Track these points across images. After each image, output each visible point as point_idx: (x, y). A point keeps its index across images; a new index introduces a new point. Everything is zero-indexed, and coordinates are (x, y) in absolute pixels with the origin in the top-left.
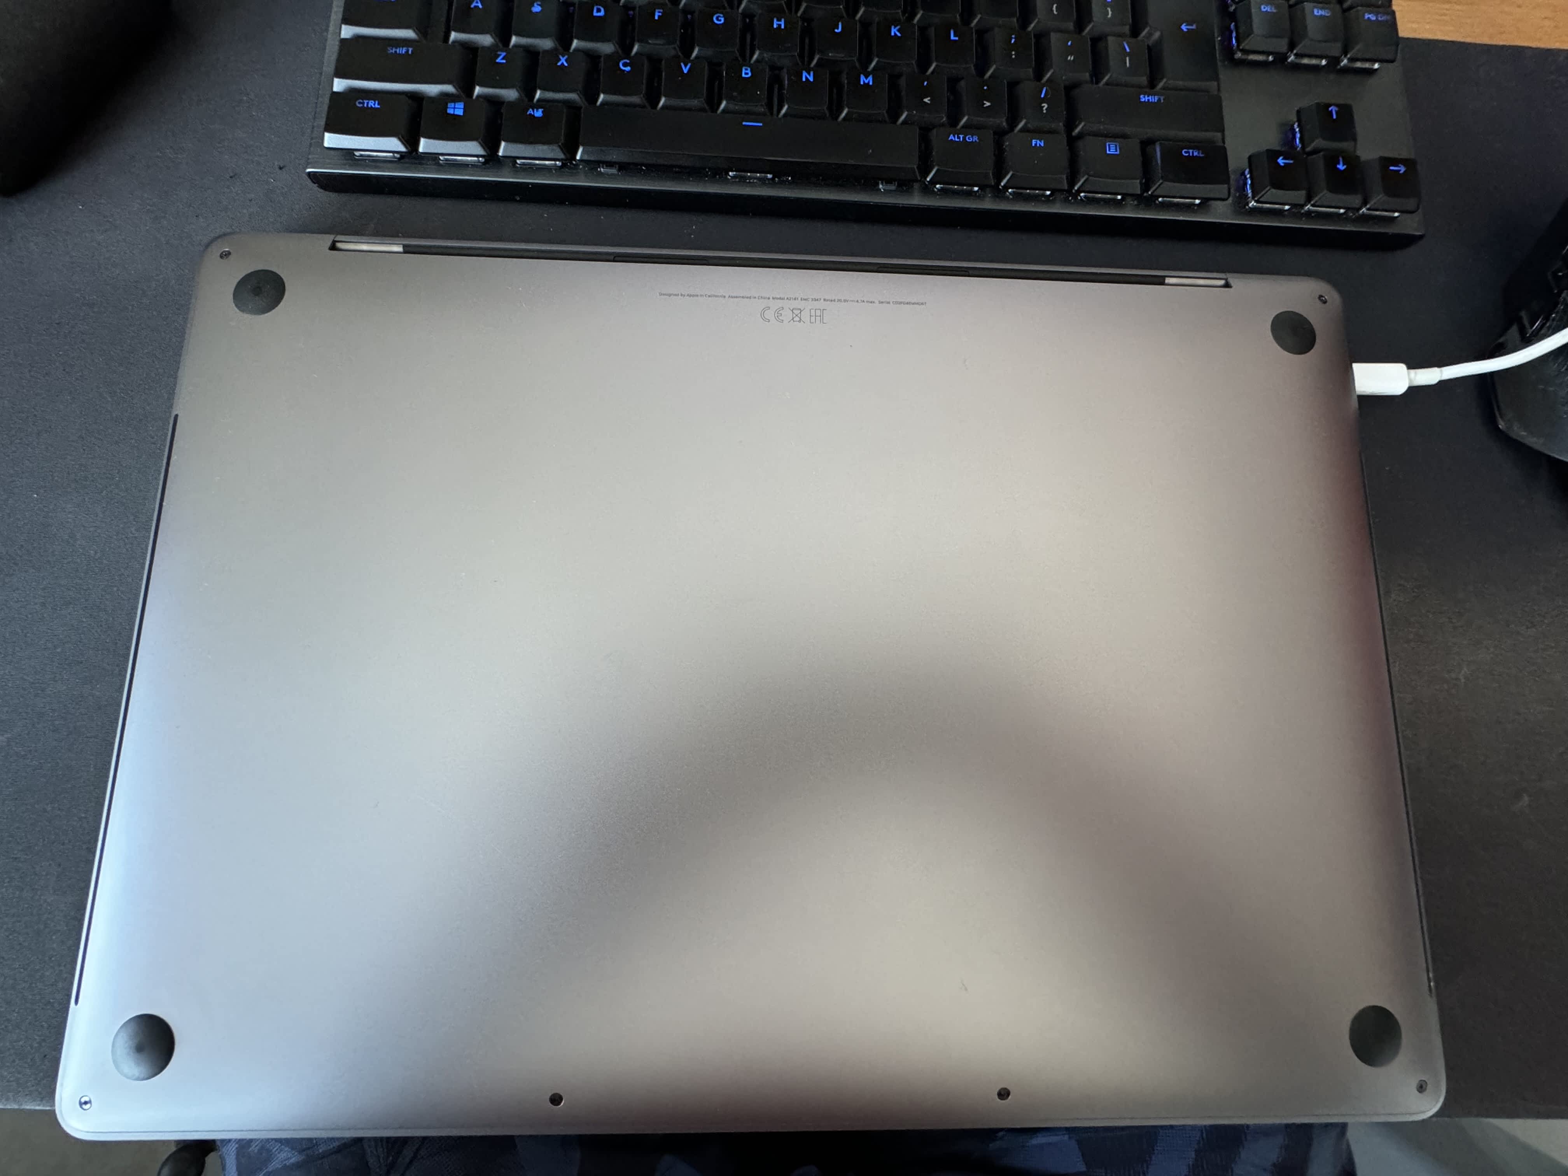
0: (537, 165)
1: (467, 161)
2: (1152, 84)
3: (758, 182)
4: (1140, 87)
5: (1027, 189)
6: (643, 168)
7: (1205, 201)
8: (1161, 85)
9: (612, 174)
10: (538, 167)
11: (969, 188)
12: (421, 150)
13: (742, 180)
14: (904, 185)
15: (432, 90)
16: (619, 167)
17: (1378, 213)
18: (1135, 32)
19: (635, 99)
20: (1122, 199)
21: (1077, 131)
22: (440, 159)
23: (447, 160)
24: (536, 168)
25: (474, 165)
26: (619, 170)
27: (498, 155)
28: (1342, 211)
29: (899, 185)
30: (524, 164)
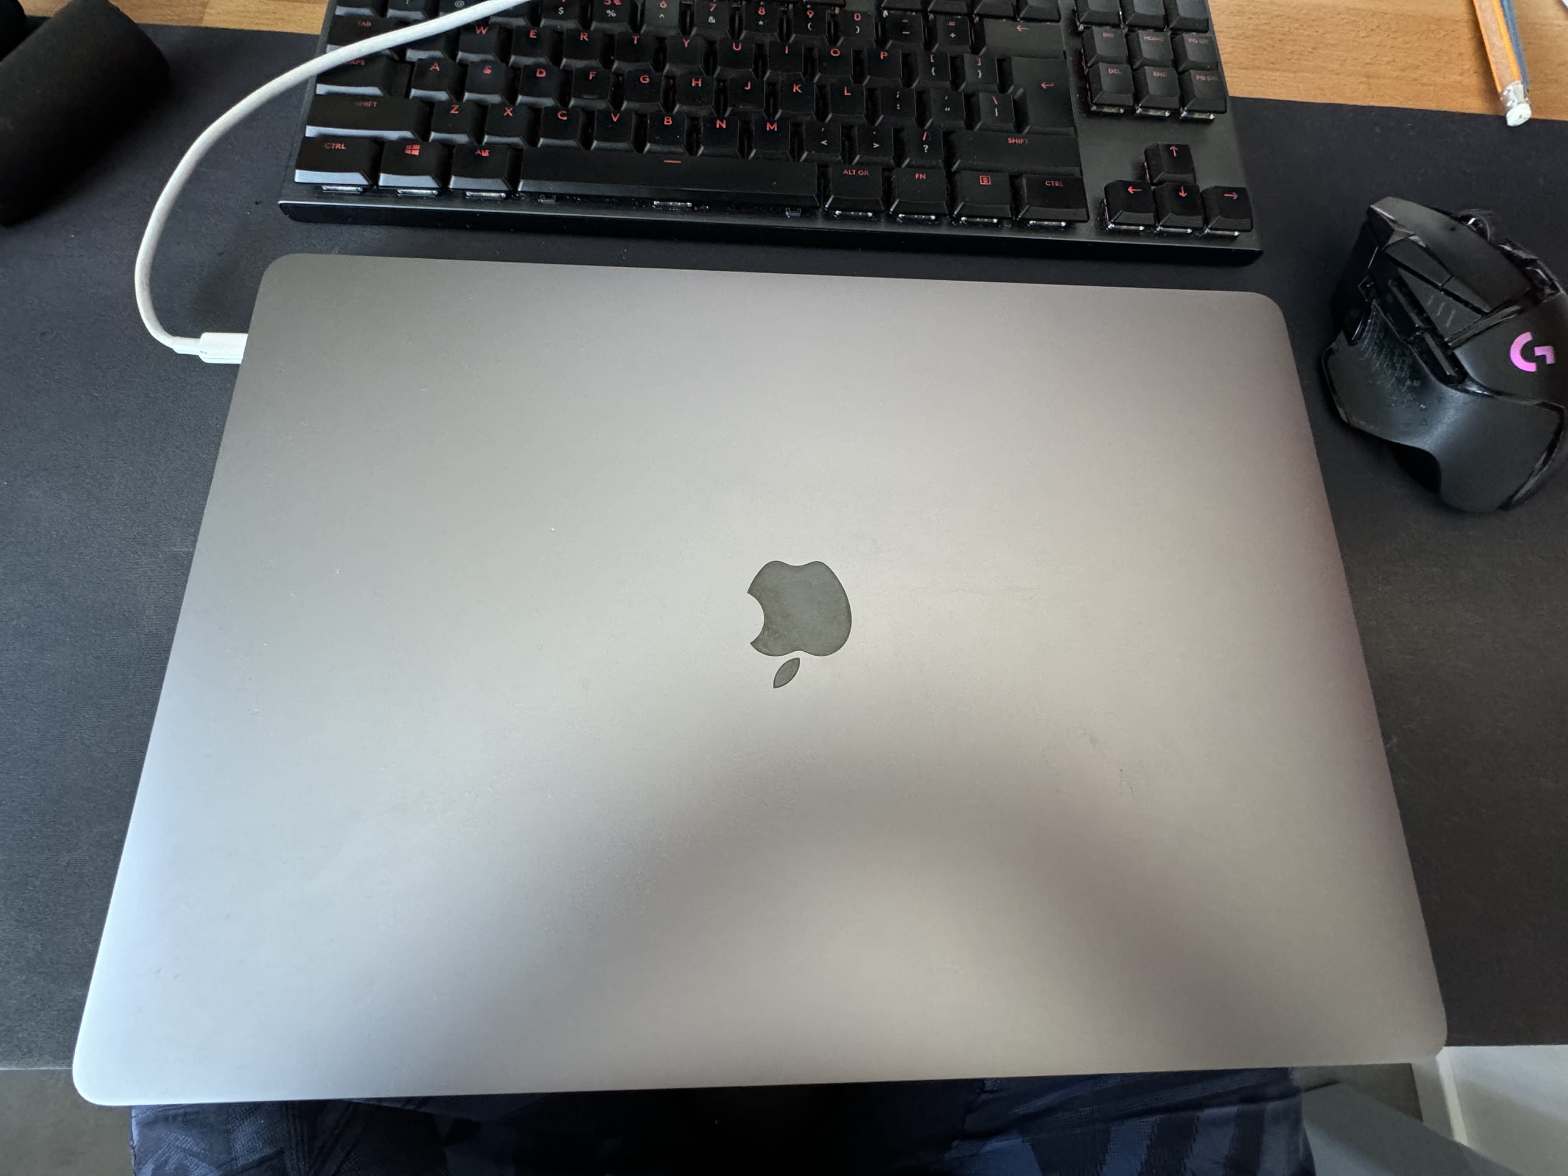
0: (485, 196)
1: (422, 194)
2: (1019, 128)
3: (679, 210)
4: (1007, 132)
5: (914, 214)
6: (579, 199)
7: (1071, 224)
8: (1026, 130)
9: (551, 205)
10: (484, 198)
11: (864, 214)
12: (381, 183)
13: (665, 209)
14: (808, 212)
15: (393, 135)
16: (557, 198)
17: (1220, 232)
18: (1003, 88)
19: (571, 143)
20: (998, 222)
21: (956, 166)
22: (398, 193)
23: (404, 193)
24: (484, 200)
25: (427, 197)
26: (557, 201)
27: (449, 188)
28: (1189, 231)
29: (802, 213)
30: (472, 196)
